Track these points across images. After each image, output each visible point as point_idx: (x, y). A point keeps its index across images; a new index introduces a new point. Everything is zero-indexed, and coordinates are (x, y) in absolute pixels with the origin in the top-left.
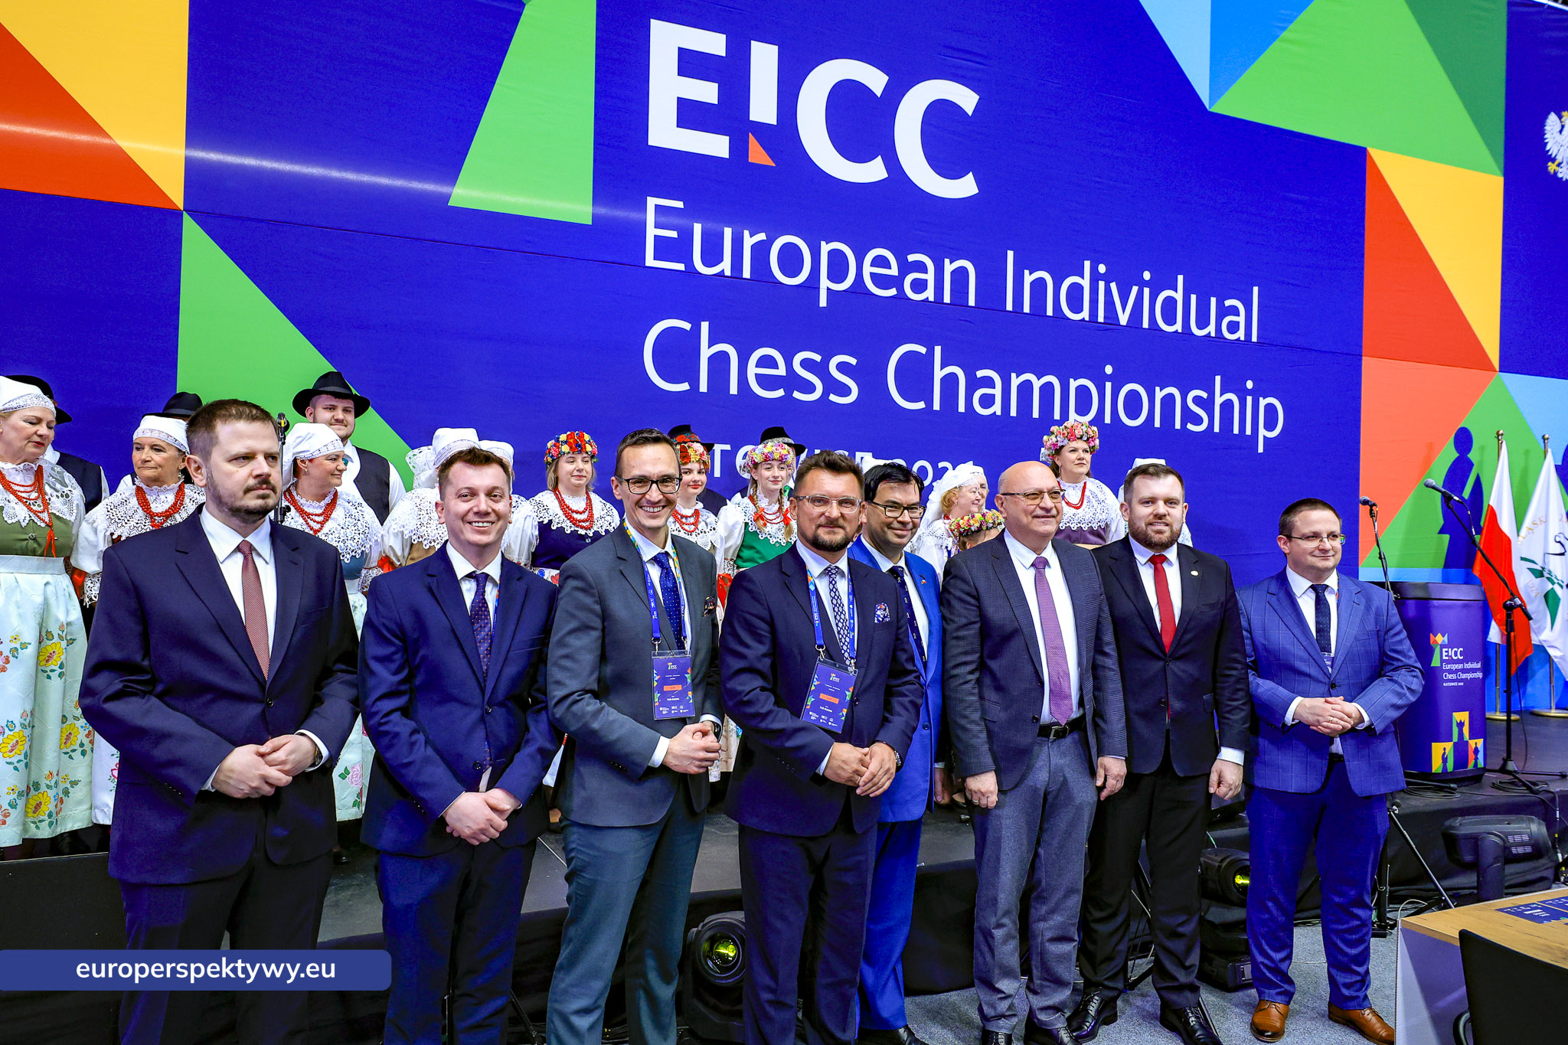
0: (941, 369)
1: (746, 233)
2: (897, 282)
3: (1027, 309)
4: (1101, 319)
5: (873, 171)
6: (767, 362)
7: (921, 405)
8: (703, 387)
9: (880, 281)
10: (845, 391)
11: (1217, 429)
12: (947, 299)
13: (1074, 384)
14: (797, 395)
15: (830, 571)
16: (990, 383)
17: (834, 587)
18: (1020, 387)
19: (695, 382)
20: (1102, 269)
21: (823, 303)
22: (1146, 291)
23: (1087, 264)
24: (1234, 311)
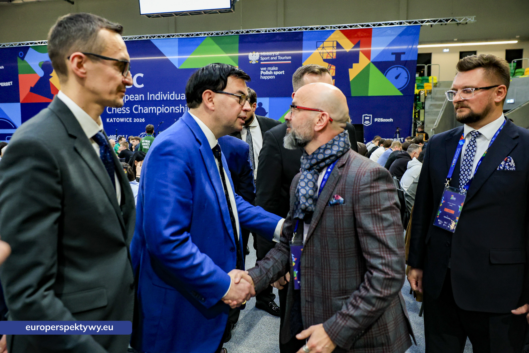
2: (134, 98)
9: (132, 99)
10: (128, 111)
20: (162, 93)
22: (168, 95)
23: (159, 93)
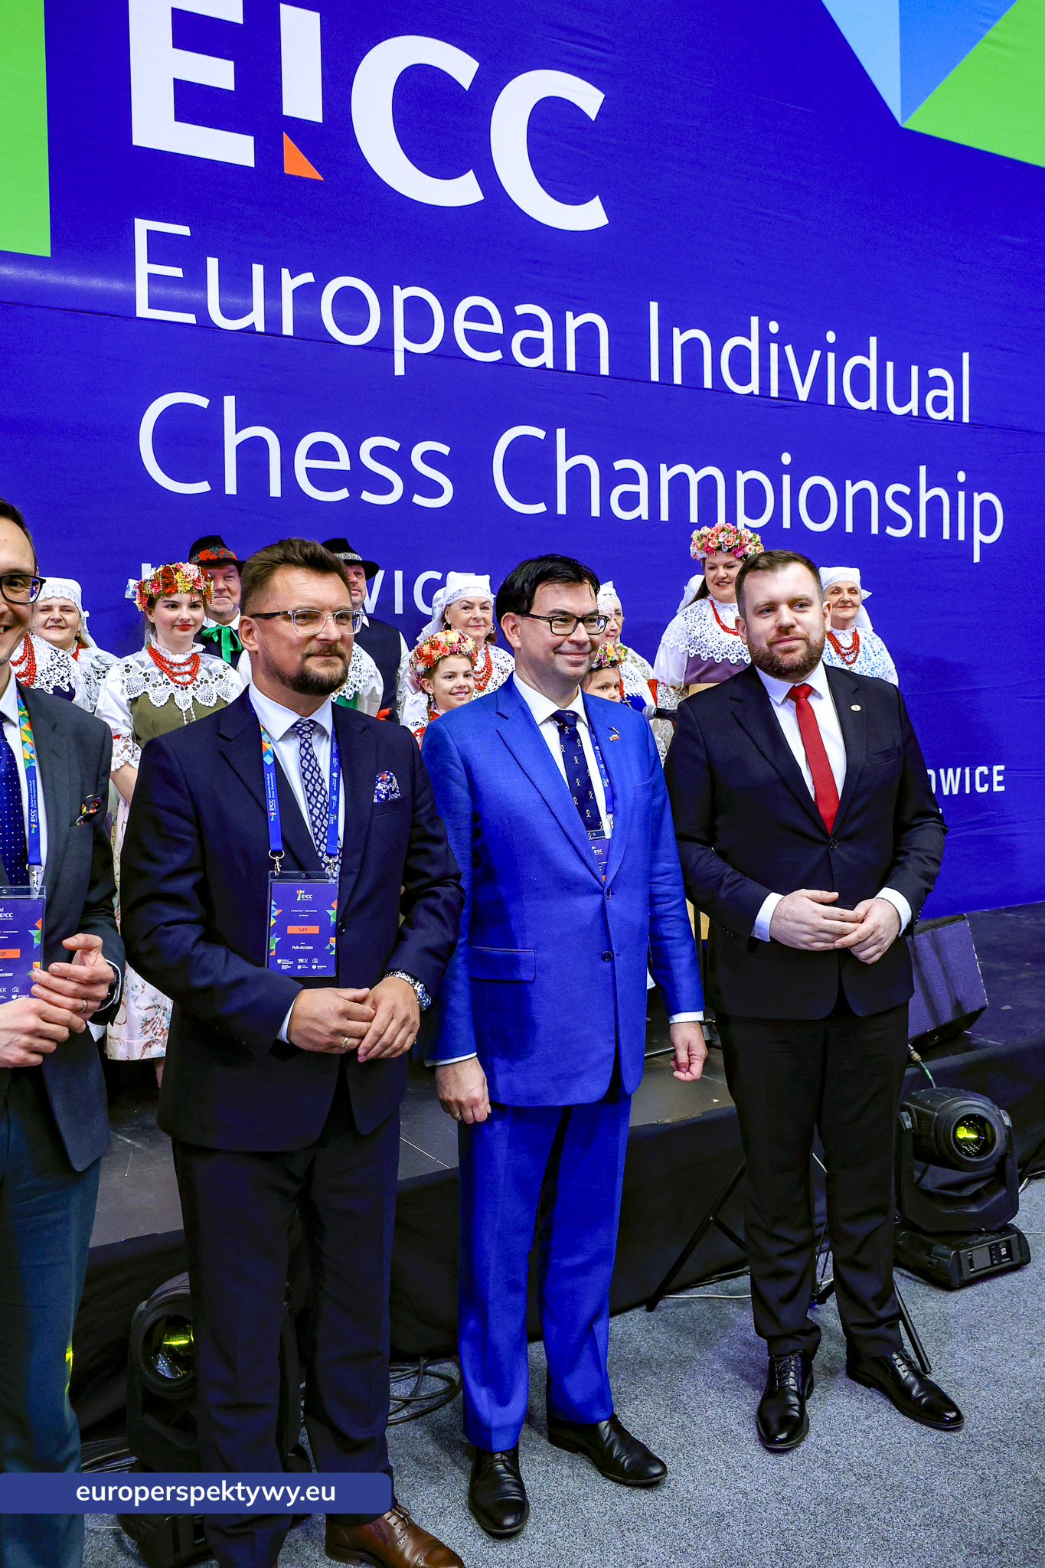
0: (566, 460)
1: (285, 272)
2: (501, 342)
3: (678, 379)
4: (774, 393)
5: (464, 191)
6: (321, 451)
7: (540, 508)
8: (231, 487)
9: (479, 341)
10: (436, 490)
11: (923, 534)
12: (571, 366)
13: (742, 478)
14: (367, 496)
15: (300, 728)
16: (631, 477)
17: (307, 753)
18: (673, 482)
19: (218, 481)
20: (774, 327)
21: (400, 369)
22: (831, 357)
23: (755, 321)
24: (940, 383)
